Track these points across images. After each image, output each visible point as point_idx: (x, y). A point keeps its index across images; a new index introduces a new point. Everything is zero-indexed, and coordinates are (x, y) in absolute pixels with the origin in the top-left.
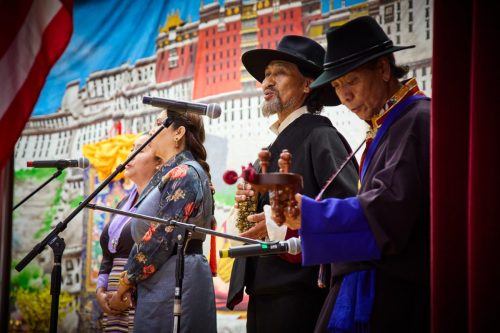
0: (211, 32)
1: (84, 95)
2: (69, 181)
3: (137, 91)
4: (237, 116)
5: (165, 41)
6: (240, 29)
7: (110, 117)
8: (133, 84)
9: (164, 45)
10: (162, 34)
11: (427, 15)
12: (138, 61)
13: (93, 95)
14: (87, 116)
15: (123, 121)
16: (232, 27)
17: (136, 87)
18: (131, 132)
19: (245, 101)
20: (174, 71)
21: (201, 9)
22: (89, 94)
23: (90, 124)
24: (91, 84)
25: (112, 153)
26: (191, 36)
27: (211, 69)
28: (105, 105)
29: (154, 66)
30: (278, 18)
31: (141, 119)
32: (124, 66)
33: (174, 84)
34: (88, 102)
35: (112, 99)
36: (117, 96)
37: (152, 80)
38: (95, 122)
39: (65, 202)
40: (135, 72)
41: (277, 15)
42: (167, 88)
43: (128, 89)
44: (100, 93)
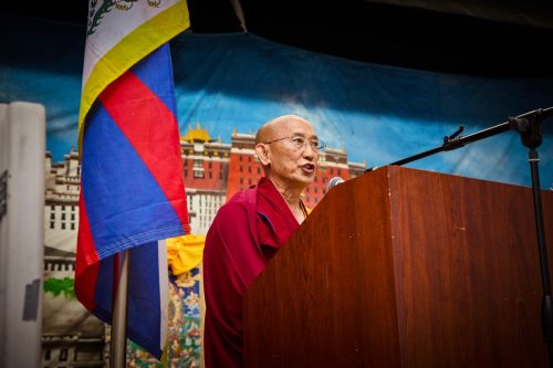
0: (245, 159)
5: (188, 150)
9: (187, 153)
10: (184, 142)
14: (60, 195)
20: (199, 181)
21: (233, 135)
26: (221, 155)
34: (64, 179)
42: (190, 194)
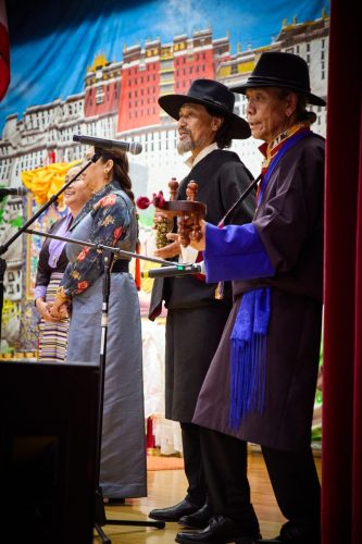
0: (133, 72)
1: (22, 127)
2: (9, 204)
3: (68, 124)
4: (156, 147)
5: (92, 79)
6: (159, 69)
7: (44, 147)
8: (64, 118)
9: (92, 83)
10: (89, 73)
11: (323, 57)
12: (69, 97)
13: (29, 127)
14: (24, 146)
15: (55, 151)
16: (151, 67)
17: (67, 120)
18: (63, 161)
19: (163, 134)
20: (100, 106)
21: (124, 51)
22: (26, 127)
23: (26, 153)
24: (28, 118)
25: (47, 179)
26: (116, 75)
27: (133, 104)
28: (40, 136)
29: (83, 101)
30: (192, 59)
31: (72, 149)
32: (56, 102)
33: (101, 118)
34: (25, 133)
35: (46, 131)
36: (51, 129)
37: (81, 114)
38: (32, 151)
39: (6, 222)
40: (66, 107)
41: (191, 56)
42: (95, 121)
43: (60, 122)
44: (35, 126)
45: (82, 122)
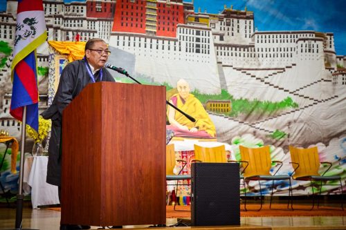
0: (125, 1)
3: (71, 17)
6: (145, 5)
8: (69, 13)
12: (74, 2)
16: (140, 3)
17: (70, 15)
20: (99, 13)
27: (125, 19)
29: (85, 7)
30: (170, 7)
33: (99, 20)
37: (84, 14)
41: (168, 5)
45: (85, 19)
